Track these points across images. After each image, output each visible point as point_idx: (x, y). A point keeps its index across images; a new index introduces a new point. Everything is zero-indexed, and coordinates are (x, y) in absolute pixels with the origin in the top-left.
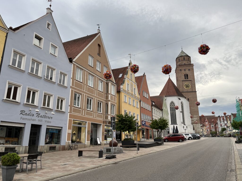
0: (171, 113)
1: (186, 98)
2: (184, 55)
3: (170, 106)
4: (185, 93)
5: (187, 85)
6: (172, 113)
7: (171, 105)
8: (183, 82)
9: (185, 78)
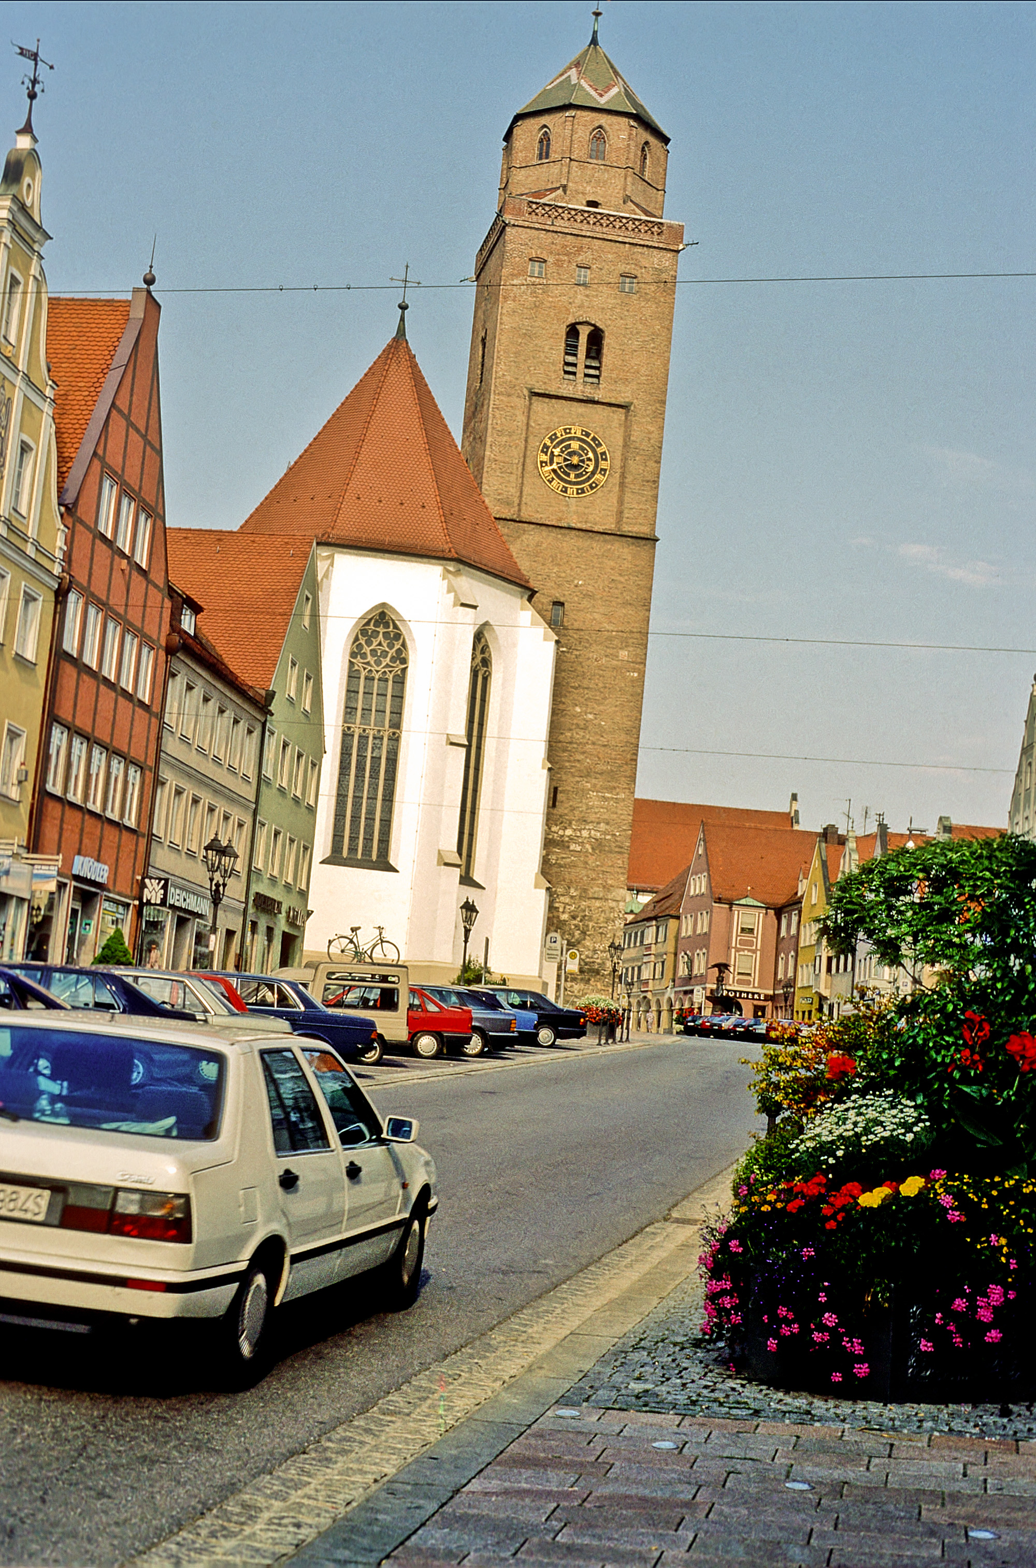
0: (347, 736)
1: (532, 594)
2: (602, 102)
3: (353, 655)
4: (532, 537)
5: (575, 445)
6: (363, 738)
7: (367, 649)
8: (539, 405)
9: (569, 370)
